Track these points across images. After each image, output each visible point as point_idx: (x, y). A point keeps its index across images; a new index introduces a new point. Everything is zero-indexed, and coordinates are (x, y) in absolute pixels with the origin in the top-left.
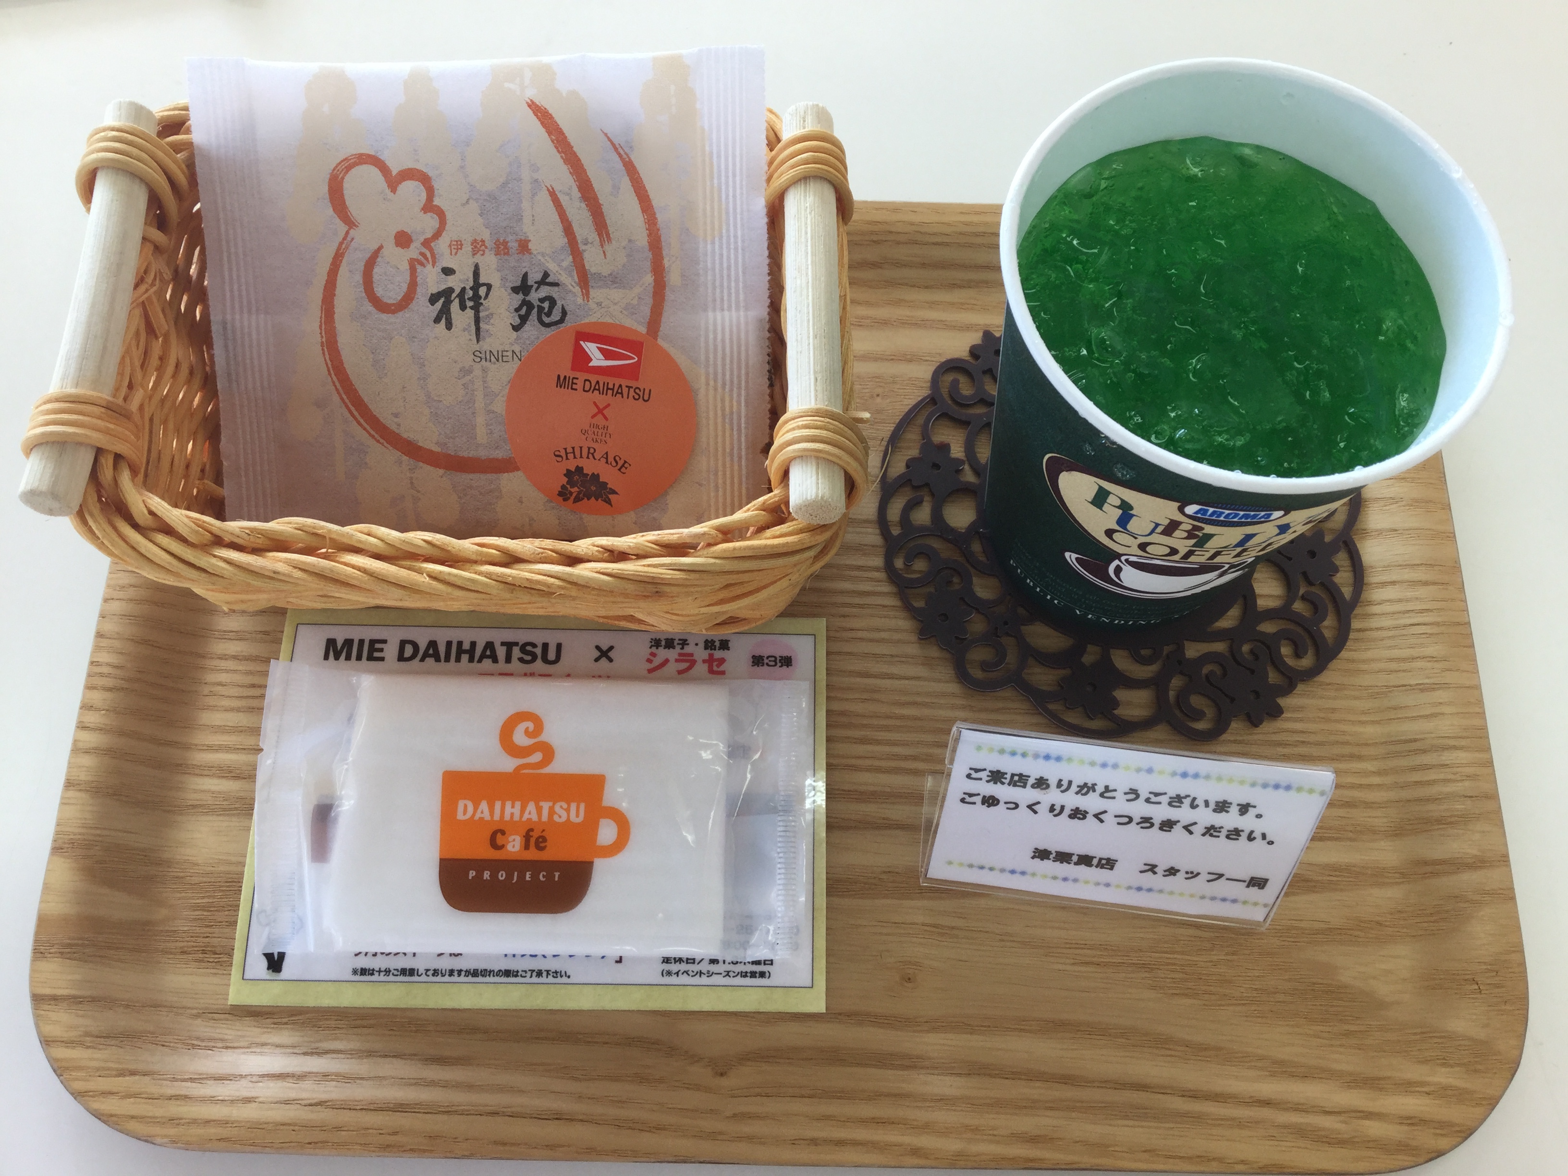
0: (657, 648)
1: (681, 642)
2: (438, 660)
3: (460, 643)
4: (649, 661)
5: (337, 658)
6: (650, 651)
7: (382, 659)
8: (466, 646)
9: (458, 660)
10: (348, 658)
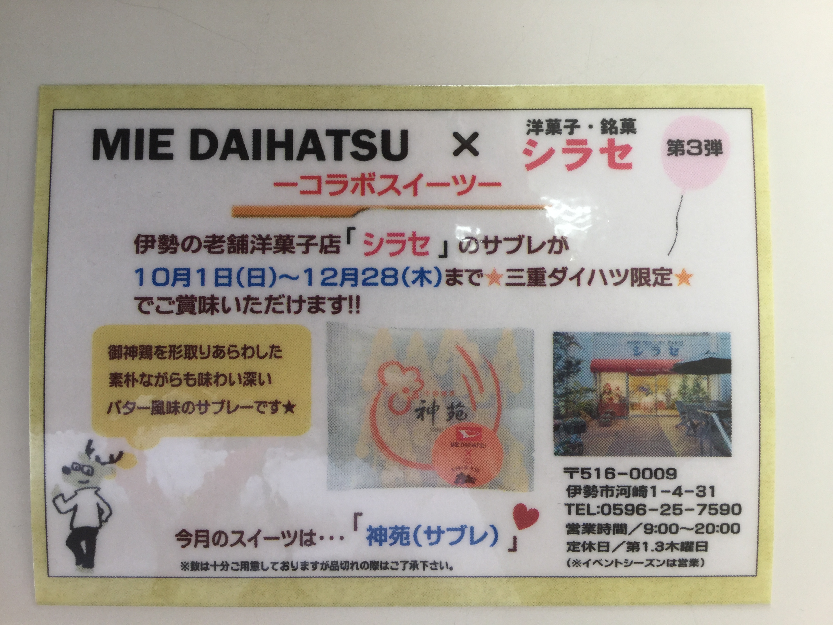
0: (537, 134)
1: (569, 124)
2: (244, 157)
3: (271, 133)
4: (528, 152)
5: (110, 156)
6: (528, 138)
7: (170, 157)
8: (280, 137)
9: (271, 157)
10: (125, 156)
